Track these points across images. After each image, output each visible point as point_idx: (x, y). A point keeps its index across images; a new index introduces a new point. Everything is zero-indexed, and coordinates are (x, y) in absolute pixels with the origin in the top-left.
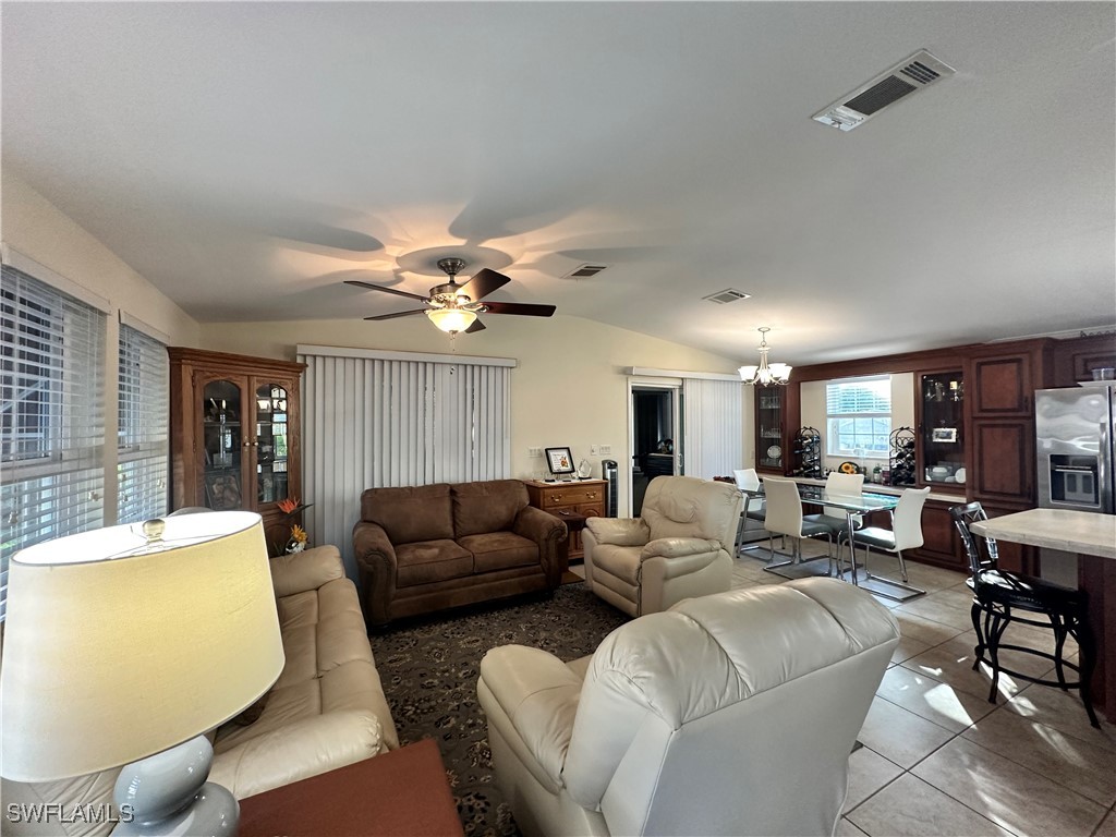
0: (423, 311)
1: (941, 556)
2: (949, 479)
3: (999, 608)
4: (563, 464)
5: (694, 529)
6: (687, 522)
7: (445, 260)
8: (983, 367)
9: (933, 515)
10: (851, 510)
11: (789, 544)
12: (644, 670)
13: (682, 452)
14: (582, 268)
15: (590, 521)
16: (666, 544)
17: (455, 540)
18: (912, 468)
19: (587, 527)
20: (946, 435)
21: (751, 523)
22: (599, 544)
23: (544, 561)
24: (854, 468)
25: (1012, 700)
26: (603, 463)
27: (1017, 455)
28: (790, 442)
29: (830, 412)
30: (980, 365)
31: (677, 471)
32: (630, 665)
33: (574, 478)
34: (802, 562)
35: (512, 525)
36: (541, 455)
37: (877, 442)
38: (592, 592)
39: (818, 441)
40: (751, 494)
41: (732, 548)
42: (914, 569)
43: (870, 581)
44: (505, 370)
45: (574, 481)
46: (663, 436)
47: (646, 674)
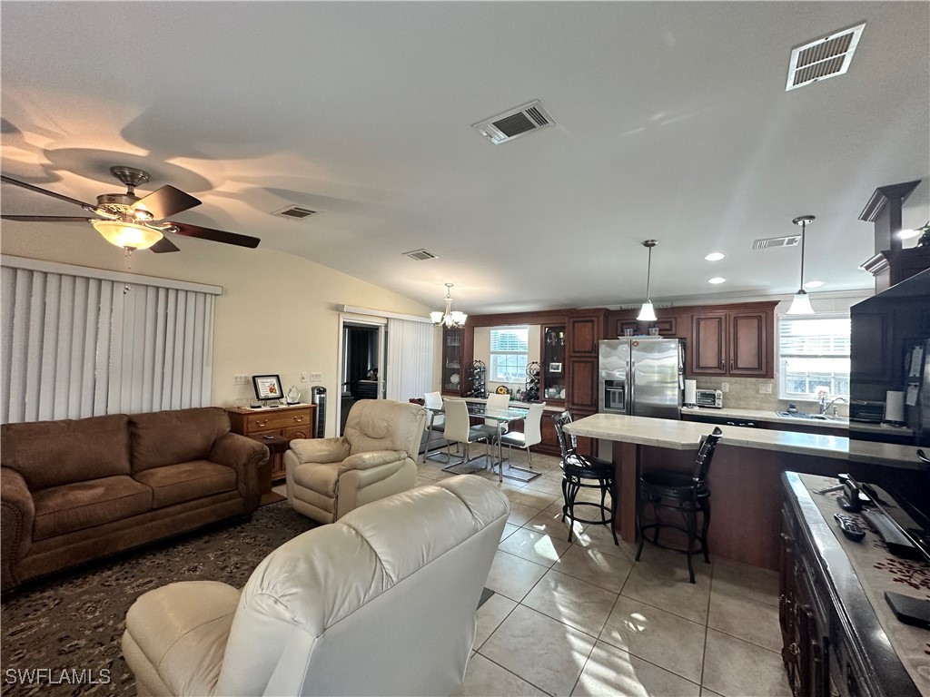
0: (87, 219)
1: (551, 448)
2: (557, 397)
3: (575, 479)
4: (272, 390)
5: (387, 443)
6: (381, 437)
7: (120, 167)
8: (576, 325)
9: (547, 421)
10: (500, 421)
11: (461, 449)
12: (292, 587)
13: (385, 379)
14: (292, 208)
15: (293, 443)
16: (360, 457)
17: (131, 475)
18: (538, 390)
19: (290, 448)
20: (556, 367)
21: (436, 434)
22: (301, 463)
23: (241, 486)
24: (504, 389)
25: (580, 537)
26: (313, 389)
27: (590, 380)
28: (466, 371)
29: (492, 350)
30: (574, 322)
31: (380, 395)
32: (278, 585)
33: (282, 404)
34: (469, 461)
35: (207, 454)
36: (248, 382)
37: (519, 372)
38: (293, 509)
39: (484, 371)
40: (436, 412)
41: (416, 455)
42: (536, 458)
43: (511, 469)
44: (208, 297)
45: (281, 407)
46: (372, 365)
47: (294, 590)
